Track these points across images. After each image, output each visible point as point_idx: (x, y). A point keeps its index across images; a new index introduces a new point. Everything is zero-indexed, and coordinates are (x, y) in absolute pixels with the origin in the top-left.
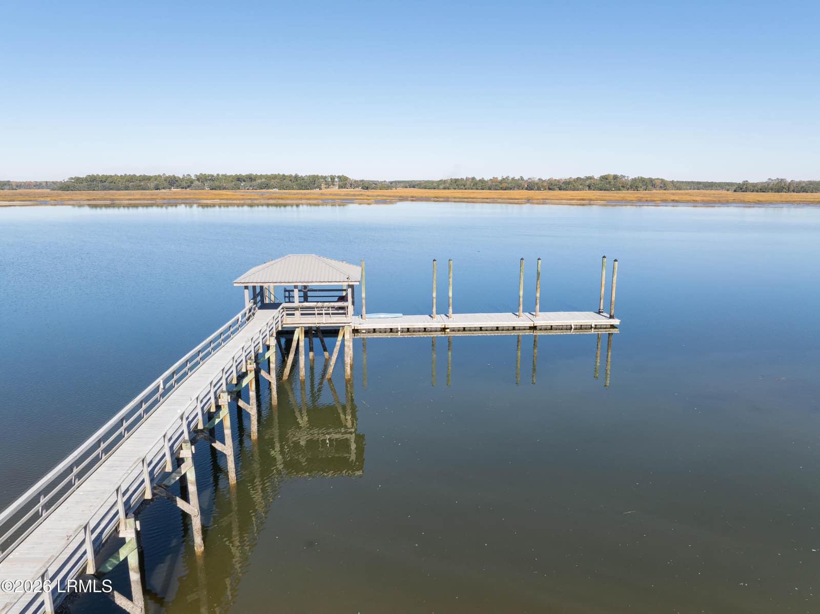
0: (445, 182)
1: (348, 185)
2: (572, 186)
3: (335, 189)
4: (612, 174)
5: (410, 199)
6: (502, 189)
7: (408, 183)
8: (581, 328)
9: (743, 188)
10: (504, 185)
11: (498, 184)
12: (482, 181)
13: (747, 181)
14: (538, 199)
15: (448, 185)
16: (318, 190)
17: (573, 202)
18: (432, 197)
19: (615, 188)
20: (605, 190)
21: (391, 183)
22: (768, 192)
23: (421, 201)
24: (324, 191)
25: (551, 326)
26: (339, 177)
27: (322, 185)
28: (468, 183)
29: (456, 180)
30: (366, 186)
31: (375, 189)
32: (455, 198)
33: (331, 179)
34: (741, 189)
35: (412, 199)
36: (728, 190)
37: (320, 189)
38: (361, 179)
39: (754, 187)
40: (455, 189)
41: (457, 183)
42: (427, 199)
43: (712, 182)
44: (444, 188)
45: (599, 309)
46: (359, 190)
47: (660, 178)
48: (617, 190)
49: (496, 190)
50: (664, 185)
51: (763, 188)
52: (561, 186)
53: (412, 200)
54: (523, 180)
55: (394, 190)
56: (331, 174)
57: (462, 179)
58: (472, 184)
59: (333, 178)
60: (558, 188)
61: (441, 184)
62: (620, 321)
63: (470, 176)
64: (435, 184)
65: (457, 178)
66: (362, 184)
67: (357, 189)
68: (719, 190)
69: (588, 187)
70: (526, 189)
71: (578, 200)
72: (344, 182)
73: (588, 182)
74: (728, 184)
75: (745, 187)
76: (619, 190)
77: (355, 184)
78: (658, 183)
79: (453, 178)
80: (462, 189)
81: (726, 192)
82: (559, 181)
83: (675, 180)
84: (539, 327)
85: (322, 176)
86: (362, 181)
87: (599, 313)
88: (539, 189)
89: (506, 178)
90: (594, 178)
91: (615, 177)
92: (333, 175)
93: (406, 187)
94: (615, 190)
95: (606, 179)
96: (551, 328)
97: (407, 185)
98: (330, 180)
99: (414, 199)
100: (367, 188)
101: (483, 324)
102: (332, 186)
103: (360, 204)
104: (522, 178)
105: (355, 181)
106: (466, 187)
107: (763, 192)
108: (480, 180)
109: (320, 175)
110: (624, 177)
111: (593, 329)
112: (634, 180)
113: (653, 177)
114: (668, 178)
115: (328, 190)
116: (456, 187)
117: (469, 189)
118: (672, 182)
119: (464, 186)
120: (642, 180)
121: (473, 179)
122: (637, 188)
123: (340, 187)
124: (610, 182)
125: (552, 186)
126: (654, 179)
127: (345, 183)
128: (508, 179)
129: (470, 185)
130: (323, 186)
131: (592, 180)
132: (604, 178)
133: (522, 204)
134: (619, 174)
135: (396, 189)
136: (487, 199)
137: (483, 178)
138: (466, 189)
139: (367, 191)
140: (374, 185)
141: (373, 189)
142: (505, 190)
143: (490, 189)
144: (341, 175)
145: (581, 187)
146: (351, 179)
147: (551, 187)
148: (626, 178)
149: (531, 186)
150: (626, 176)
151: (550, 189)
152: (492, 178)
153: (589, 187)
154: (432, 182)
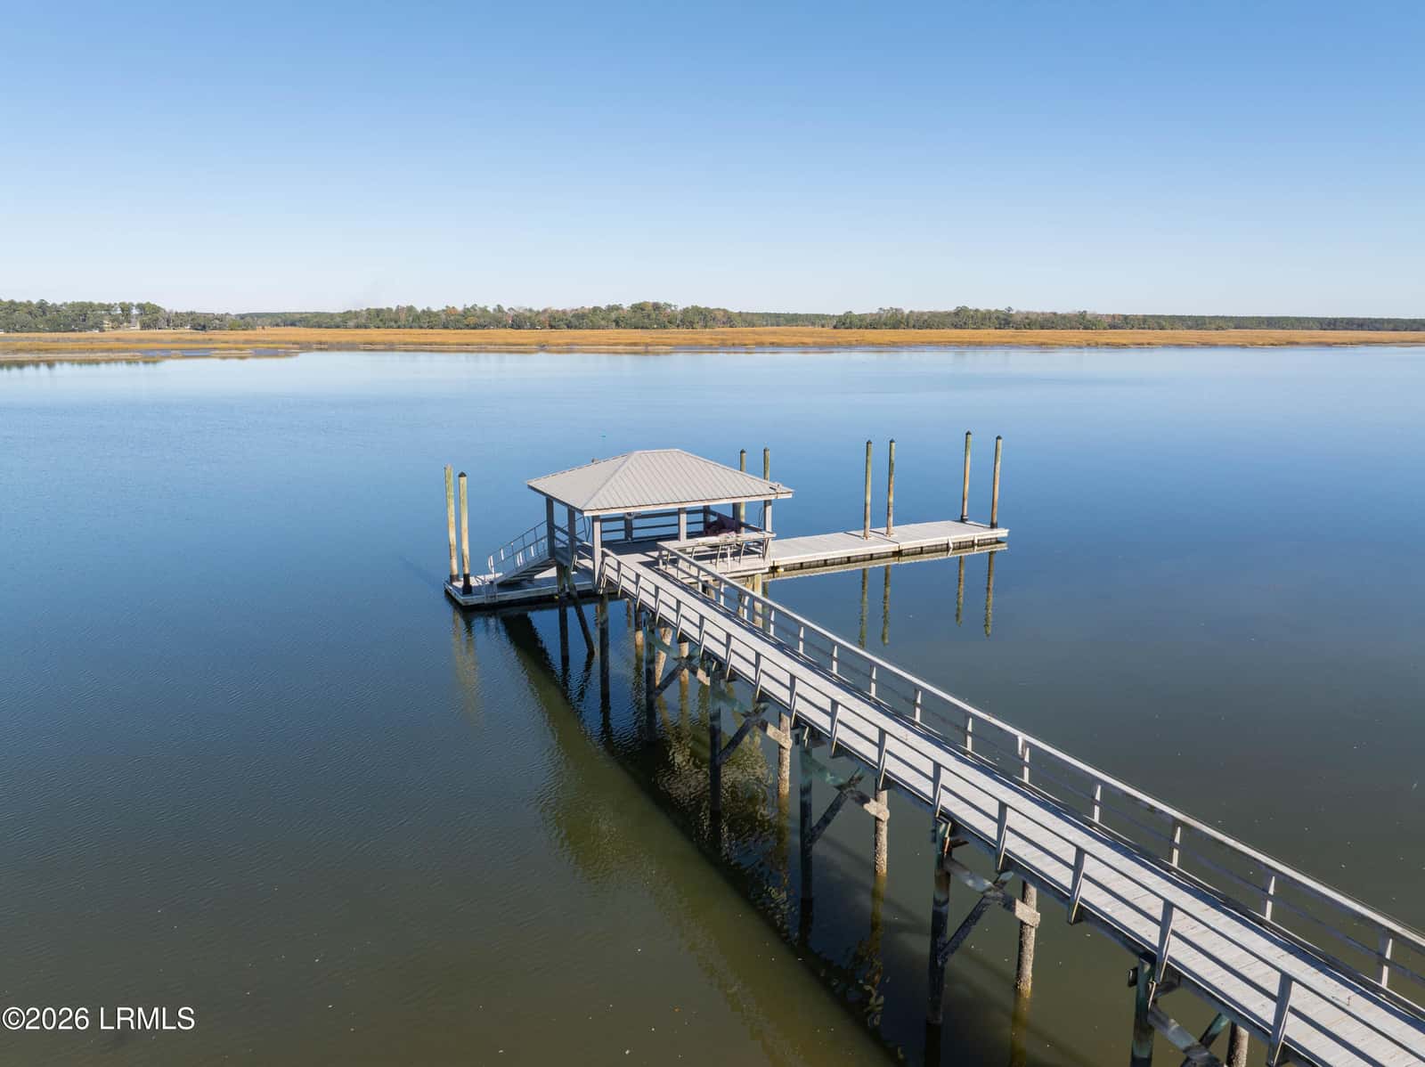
0: (356, 315)
1: (162, 323)
2: (588, 321)
3: (135, 330)
4: (651, 301)
5: (315, 346)
6: (468, 327)
7: (280, 317)
8: (960, 546)
9: (846, 322)
10: (472, 320)
11: (460, 317)
12: (428, 313)
13: (850, 312)
14: (558, 345)
15: (363, 321)
16: (97, 331)
17: (620, 348)
18: (361, 343)
19: (658, 324)
20: (642, 328)
21: (242, 317)
22: (881, 328)
23: (339, 350)
24: (110, 333)
25: (922, 548)
26: (140, 307)
27: (105, 322)
28: (403, 316)
29: (379, 312)
30: (201, 323)
31: (220, 329)
32: (405, 344)
33: (123, 310)
34: (844, 324)
35: (319, 346)
36: (823, 326)
37: (102, 330)
38: (189, 310)
39: (861, 320)
40: (378, 328)
41: (381, 317)
42: (351, 347)
43: (796, 314)
44: (358, 327)
45: (962, 516)
46: (186, 332)
47: (722, 308)
48: (661, 328)
49: (457, 329)
50: (729, 319)
51: (873, 322)
52: (570, 322)
53: (321, 349)
54: (503, 312)
55: (259, 330)
56: (121, 301)
57: (389, 310)
58: (411, 319)
59: (126, 309)
60: (566, 324)
61: (350, 319)
62: (1007, 531)
63: (404, 304)
64: (338, 319)
65: (379, 307)
66: (192, 320)
67: (182, 330)
68: (808, 326)
69: (614, 324)
70: (512, 327)
71: (627, 345)
72: (151, 316)
73: (613, 315)
74: (823, 317)
75: (848, 321)
76: (665, 327)
77: (176, 320)
78: (719, 316)
79: (372, 307)
80: (392, 327)
81: (820, 329)
82: (564, 312)
83: (744, 311)
84: (906, 551)
85: (101, 306)
86: (192, 313)
87: (962, 520)
88: (533, 327)
89: (472, 307)
90: (622, 309)
91: (656, 307)
92: (127, 302)
93: (277, 325)
94: (657, 328)
95: (643, 309)
96: (922, 550)
97: (279, 320)
98: (119, 312)
99: (323, 347)
100: (204, 328)
101: (829, 555)
102: (125, 324)
103: (224, 358)
104: (499, 308)
105: (176, 313)
106: (399, 323)
107: (874, 328)
108: (424, 311)
109: (96, 302)
110: (670, 306)
111: (976, 547)
112: (686, 311)
113: (712, 307)
114: (734, 308)
115: (119, 331)
116: (381, 324)
117: (405, 327)
118: (740, 314)
119: (396, 322)
120: (697, 311)
121: (411, 309)
122: (691, 325)
123: (145, 326)
124: (649, 316)
125: (554, 321)
126: (713, 310)
127: (155, 318)
128: (475, 310)
129: (408, 321)
130: (107, 324)
131: (621, 311)
132: (638, 308)
133: (531, 352)
134: (661, 301)
135: (263, 328)
136: (468, 345)
137: (428, 308)
138: (399, 327)
139: (203, 332)
140: (217, 322)
141: (215, 328)
142: (474, 328)
143: (446, 327)
144: (144, 302)
145: (603, 323)
146: (167, 310)
147: (553, 324)
148: (673, 308)
149: (520, 321)
150: (673, 304)
151: (552, 327)
152: (445, 308)
153: (617, 323)
154: (331, 316)
